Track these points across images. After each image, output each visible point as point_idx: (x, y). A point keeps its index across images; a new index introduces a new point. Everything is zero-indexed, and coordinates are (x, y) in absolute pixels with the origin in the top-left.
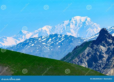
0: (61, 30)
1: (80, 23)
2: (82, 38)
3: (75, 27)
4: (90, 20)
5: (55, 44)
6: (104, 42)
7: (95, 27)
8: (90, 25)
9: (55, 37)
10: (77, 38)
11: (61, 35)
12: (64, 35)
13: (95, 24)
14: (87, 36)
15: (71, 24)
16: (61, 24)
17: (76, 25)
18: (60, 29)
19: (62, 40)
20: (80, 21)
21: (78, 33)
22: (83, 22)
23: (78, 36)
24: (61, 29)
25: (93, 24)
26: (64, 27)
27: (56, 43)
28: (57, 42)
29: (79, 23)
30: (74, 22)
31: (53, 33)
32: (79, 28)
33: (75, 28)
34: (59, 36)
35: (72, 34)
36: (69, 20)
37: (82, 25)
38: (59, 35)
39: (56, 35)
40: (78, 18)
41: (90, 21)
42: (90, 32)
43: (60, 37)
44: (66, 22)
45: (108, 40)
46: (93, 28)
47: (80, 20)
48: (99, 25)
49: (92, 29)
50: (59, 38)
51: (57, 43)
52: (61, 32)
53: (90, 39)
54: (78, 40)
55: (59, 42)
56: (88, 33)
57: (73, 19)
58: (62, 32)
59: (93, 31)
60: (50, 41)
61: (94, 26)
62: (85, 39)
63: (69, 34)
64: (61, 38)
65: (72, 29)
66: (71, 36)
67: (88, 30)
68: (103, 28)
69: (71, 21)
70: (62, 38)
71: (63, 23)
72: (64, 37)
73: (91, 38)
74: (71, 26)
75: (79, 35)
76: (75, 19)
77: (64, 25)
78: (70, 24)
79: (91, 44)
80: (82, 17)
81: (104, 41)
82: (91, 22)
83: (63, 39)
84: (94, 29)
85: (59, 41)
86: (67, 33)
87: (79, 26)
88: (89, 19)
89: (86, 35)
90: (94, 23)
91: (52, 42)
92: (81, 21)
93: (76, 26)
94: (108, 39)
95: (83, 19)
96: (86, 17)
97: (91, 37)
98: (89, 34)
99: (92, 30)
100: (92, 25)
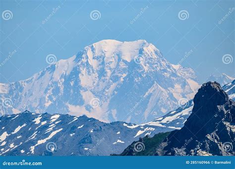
0: (47, 98)
1: (118, 65)
2: (130, 124)
3: (101, 83)
4: (156, 53)
5: (22, 151)
6: (216, 138)
7: (177, 81)
8: (156, 72)
9: (24, 125)
10: (107, 124)
11: (46, 117)
12: (57, 116)
13: (176, 67)
14: (146, 114)
15: (84, 71)
16: (43, 74)
17: (102, 73)
18: (42, 92)
19: (50, 137)
20: (117, 57)
21: (110, 107)
22: (129, 60)
23: (114, 116)
24: (46, 92)
25: (169, 67)
26: (56, 83)
27: (26, 147)
28: (33, 143)
29: (112, 66)
30: (93, 63)
31: (16, 112)
32: (113, 86)
33: (98, 85)
34: (37, 121)
35: (90, 111)
36: (75, 57)
37: (124, 75)
38: (37, 116)
39: (27, 117)
40: (108, 46)
41: (155, 56)
42: (159, 99)
43: (43, 123)
44: (65, 65)
45: (228, 129)
46: (168, 84)
47: (119, 56)
48: (191, 70)
49: (166, 88)
50: (38, 130)
51: (33, 148)
52: (47, 105)
53: (161, 125)
54: (111, 131)
55: (40, 142)
56: (150, 106)
57: (90, 54)
58: (50, 102)
59: (171, 95)
60: (4, 143)
61: (174, 75)
62: (139, 128)
63: (76, 111)
64: (46, 126)
65: (86, 90)
66: (83, 119)
67: (150, 91)
68: (209, 83)
69: (84, 60)
70: (51, 129)
71: (53, 68)
72: (57, 125)
73: (164, 121)
74: (85, 80)
75: (114, 112)
76: (96, 51)
77: (57, 76)
78: (79, 72)
79: (164, 145)
80: (123, 42)
81: (214, 134)
82: (159, 61)
83: (54, 130)
84: (173, 87)
85: (39, 139)
86: (67, 107)
87: (115, 79)
88: (150, 49)
89: (144, 111)
90: (173, 65)
91: (12, 146)
92: (119, 59)
93: (103, 78)
94: (227, 124)
95: (128, 50)
96: (140, 41)
97: (164, 117)
98: (156, 108)
99: (165, 93)
100: (165, 71)
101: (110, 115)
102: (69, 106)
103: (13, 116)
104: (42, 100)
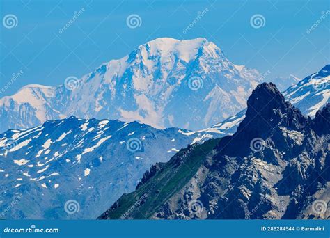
0: (97, 102)
1: (175, 66)
2: (185, 131)
3: (156, 85)
4: (217, 52)
5: (68, 160)
6: (271, 144)
7: (241, 83)
8: (217, 74)
9: (70, 132)
10: (161, 131)
11: (93, 123)
12: (106, 122)
13: (239, 68)
14: (206, 120)
15: (137, 72)
16: (93, 76)
17: (158, 75)
18: (92, 95)
19: (98, 144)
20: (174, 58)
21: (166, 112)
22: (187, 61)
24: (96, 96)
25: (231, 68)
26: (107, 86)
27: (72, 155)
28: (79, 151)
29: (169, 67)
30: (149, 64)
31: (63, 117)
32: (170, 89)
33: (153, 88)
34: (84, 127)
35: (144, 117)
36: (127, 57)
37: (183, 77)
38: (84, 121)
39: (72, 123)
40: (164, 45)
41: (216, 56)
42: (220, 104)
43: (90, 130)
44: (116, 66)
45: (285, 134)
46: (231, 87)
47: (176, 56)
48: (255, 71)
49: (228, 91)
50: (85, 137)
51: (79, 157)
52: (97, 110)
53: (219, 132)
54: (165, 138)
55: (87, 150)
56: (211, 110)
57: (144, 53)
58: (101, 107)
59: (233, 99)
60: (48, 152)
61: (237, 76)
62: (195, 135)
63: (127, 117)
64: (94, 133)
65: (140, 94)
66: (135, 125)
67: (211, 94)
68: (264, 84)
69: (138, 61)
70: (99, 136)
71: (104, 69)
72: (106, 132)
73: (223, 127)
74: (138, 82)
75: (171, 118)
76: (151, 51)
77: (108, 78)
78: (133, 74)
80: (181, 39)
81: (269, 139)
82: (220, 62)
83: (102, 137)
84: (236, 90)
85: (85, 146)
86: (120, 113)
87: (172, 81)
88: (210, 48)
89: (203, 117)
90: (235, 66)
91: (56, 154)
92: (177, 59)
93: (158, 80)
94: (284, 129)
95: (187, 49)
96: (199, 40)
97: (223, 123)
98: (218, 113)
99: (227, 96)
100: (227, 72)
101: (167, 121)
102: (122, 111)
103: (58, 121)
104: (91, 105)
